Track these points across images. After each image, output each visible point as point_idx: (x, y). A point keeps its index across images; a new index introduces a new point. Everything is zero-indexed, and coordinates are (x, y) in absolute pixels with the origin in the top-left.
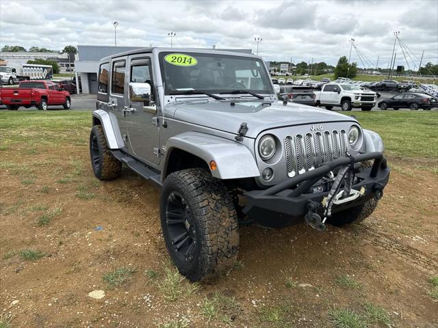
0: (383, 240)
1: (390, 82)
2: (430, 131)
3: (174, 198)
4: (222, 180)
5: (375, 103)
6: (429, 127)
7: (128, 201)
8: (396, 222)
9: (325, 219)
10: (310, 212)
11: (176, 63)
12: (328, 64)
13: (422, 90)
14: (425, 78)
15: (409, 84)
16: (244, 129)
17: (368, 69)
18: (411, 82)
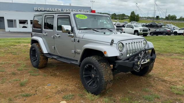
0: (156, 79)
1: (154, 23)
2: (170, 44)
3: (88, 66)
4: (108, 57)
5: (148, 33)
6: (170, 42)
7: (55, 75)
8: (160, 74)
9: (139, 68)
10: (135, 66)
11: (80, 18)
12: (126, 15)
13: (167, 27)
14: (168, 22)
15: (162, 24)
16: (113, 41)
17: (144, 17)
18: (162, 23)
